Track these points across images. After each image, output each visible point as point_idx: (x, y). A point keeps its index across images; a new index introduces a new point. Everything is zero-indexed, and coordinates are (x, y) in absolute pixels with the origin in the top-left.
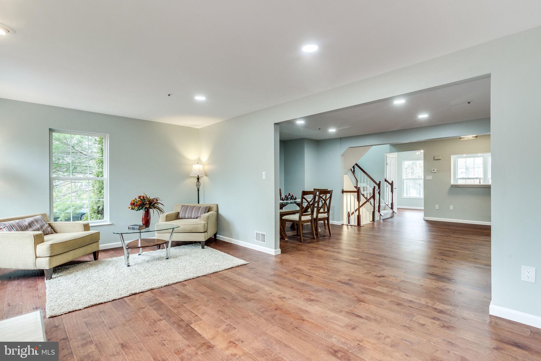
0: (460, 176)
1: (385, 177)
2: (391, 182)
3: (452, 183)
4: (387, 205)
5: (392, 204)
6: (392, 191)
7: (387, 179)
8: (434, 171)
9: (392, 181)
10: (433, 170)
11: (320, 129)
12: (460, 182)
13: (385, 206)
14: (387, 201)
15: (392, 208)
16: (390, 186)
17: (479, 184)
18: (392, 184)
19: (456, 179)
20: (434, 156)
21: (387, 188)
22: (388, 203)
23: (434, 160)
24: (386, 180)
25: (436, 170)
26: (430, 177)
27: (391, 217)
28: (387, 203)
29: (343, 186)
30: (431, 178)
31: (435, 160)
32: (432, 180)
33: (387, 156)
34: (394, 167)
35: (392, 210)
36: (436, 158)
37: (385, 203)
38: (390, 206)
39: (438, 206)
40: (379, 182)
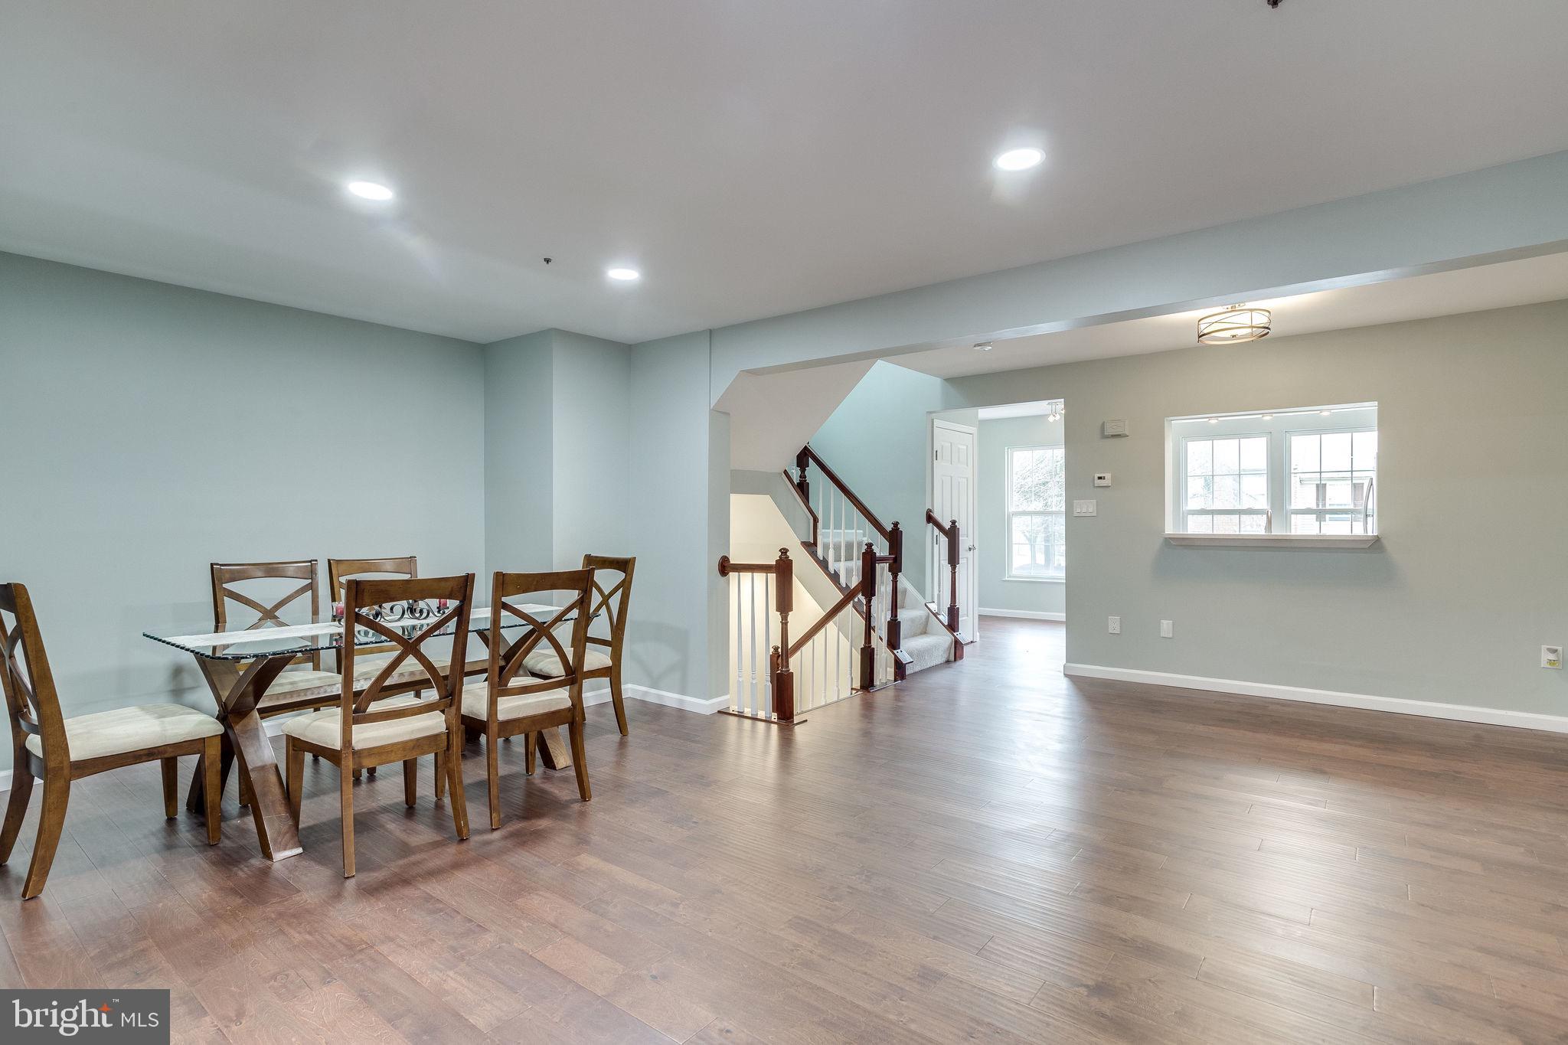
0: (1193, 504)
1: (929, 505)
2: (947, 525)
3: (1170, 530)
4: (935, 615)
5: (953, 612)
6: (953, 559)
7: (936, 515)
8: (1098, 483)
9: (954, 522)
10: (1100, 478)
11: (548, 261)
12: (1197, 527)
13: (928, 617)
14: (936, 600)
15: (952, 626)
16: (944, 540)
17: (1263, 532)
18: (952, 534)
19: (1181, 517)
20: (1103, 424)
21: (936, 547)
22: (939, 605)
23: (1104, 437)
24: (930, 519)
25: (1108, 476)
26: (1087, 507)
27: (948, 662)
28: (933, 607)
29: (727, 543)
30: (1091, 510)
31: (1107, 437)
32: (1095, 515)
33: (937, 423)
34: (966, 466)
35: (954, 635)
36: (1109, 431)
37: (926, 605)
38: (944, 618)
39: (1118, 623)
40: (896, 524)
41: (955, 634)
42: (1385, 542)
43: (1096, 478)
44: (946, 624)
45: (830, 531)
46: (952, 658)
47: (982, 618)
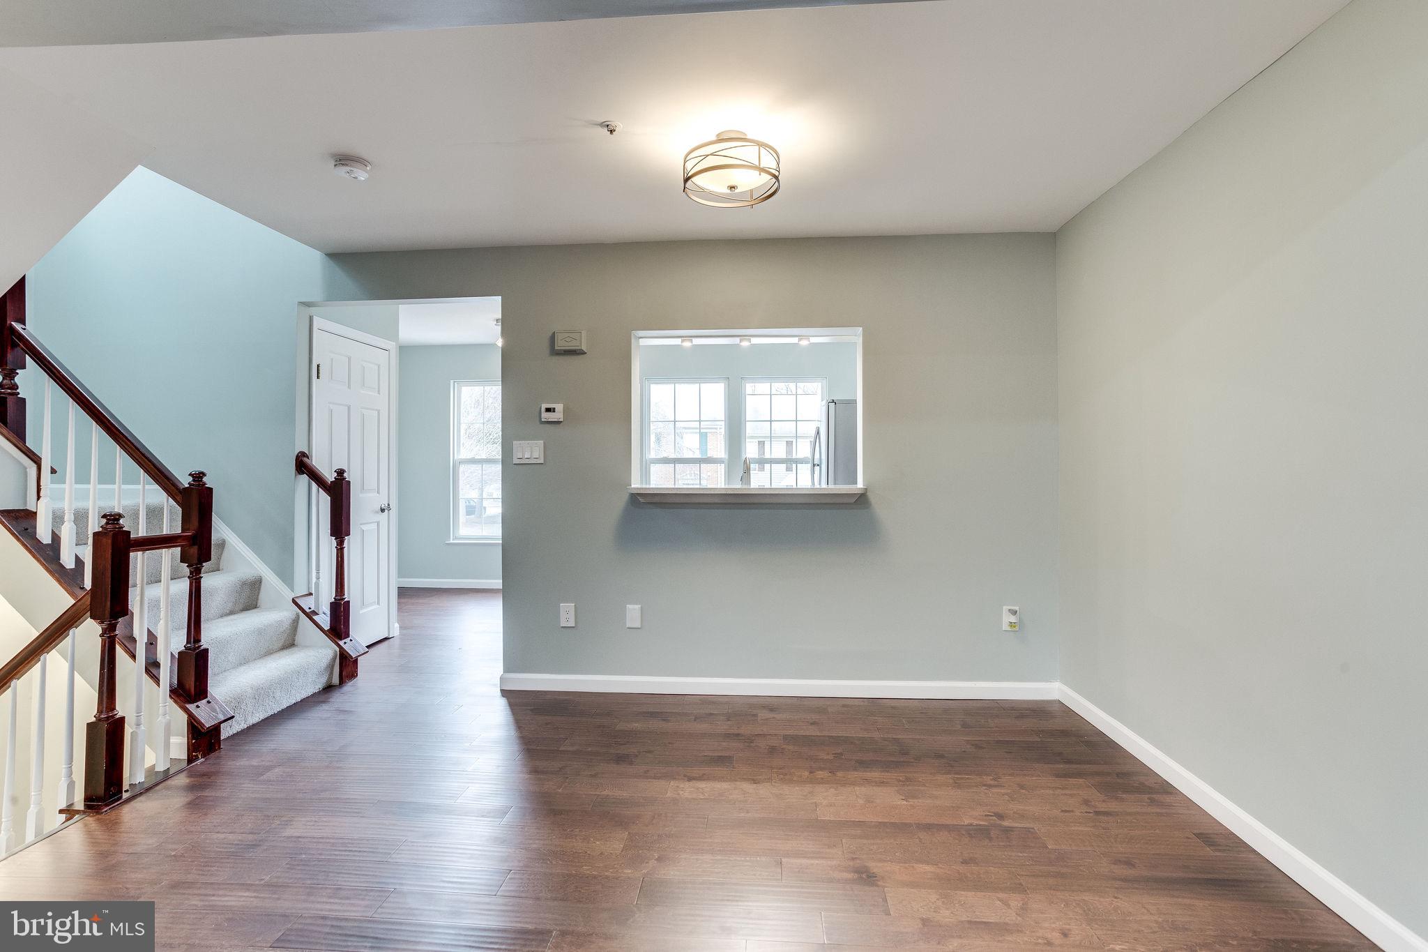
1: (301, 447)
2: (330, 477)
3: (636, 484)
4: (310, 615)
5: (339, 610)
6: (340, 527)
7: (313, 460)
8: (546, 416)
9: (342, 471)
10: (548, 410)
13: (296, 622)
15: (337, 631)
16: (323, 501)
18: (338, 491)
19: (646, 467)
20: (554, 336)
22: (316, 600)
23: (556, 353)
24: (303, 465)
25: (559, 407)
26: (531, 451)
27: (329, 688)
28: (308, 604)
30: (536, 455)
31: (558, 355)
32: (542, 461)
33: (317, 322)
34: (376, 394)
35: (339, 645)
36: (561, 344)
37: (294, 601)
38: (325, 620)
39: (573, 612)
40: (198, 477)
41: (341, 643)
42: (872, 497)
43: (543, 410)
44: (327, 627)
45: (91, 486)
46: (336, 680)
47: (403, 592)
